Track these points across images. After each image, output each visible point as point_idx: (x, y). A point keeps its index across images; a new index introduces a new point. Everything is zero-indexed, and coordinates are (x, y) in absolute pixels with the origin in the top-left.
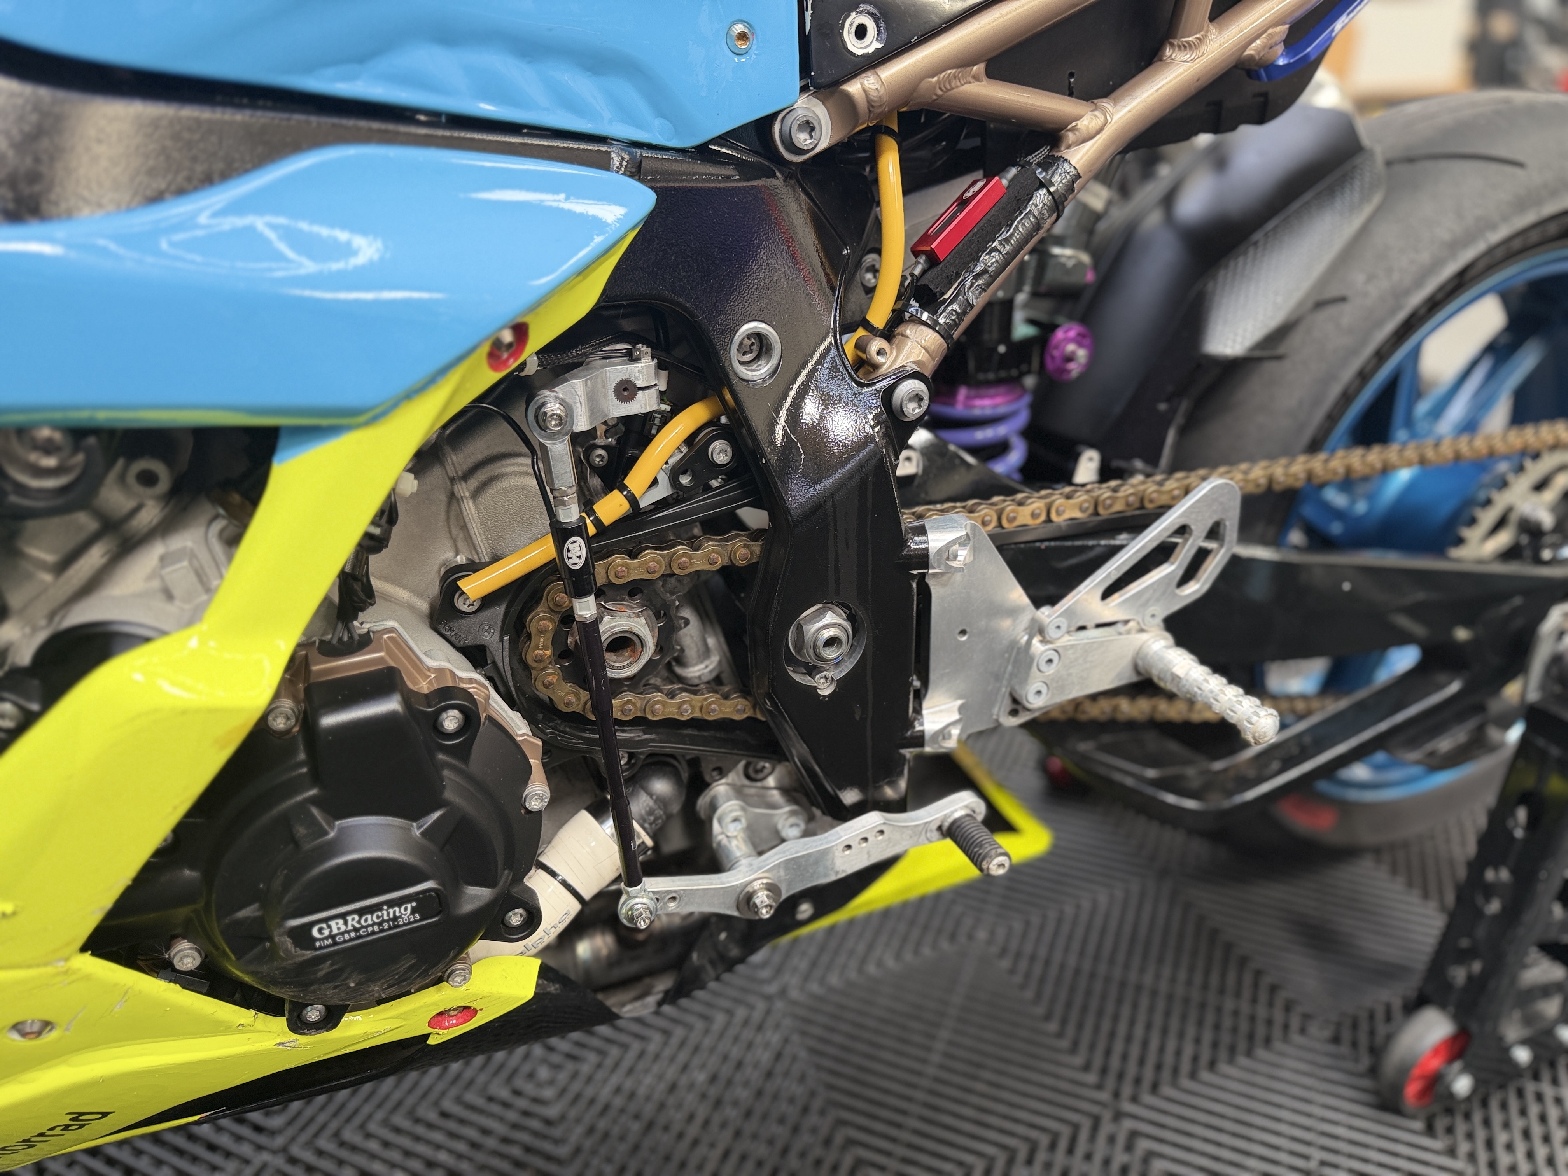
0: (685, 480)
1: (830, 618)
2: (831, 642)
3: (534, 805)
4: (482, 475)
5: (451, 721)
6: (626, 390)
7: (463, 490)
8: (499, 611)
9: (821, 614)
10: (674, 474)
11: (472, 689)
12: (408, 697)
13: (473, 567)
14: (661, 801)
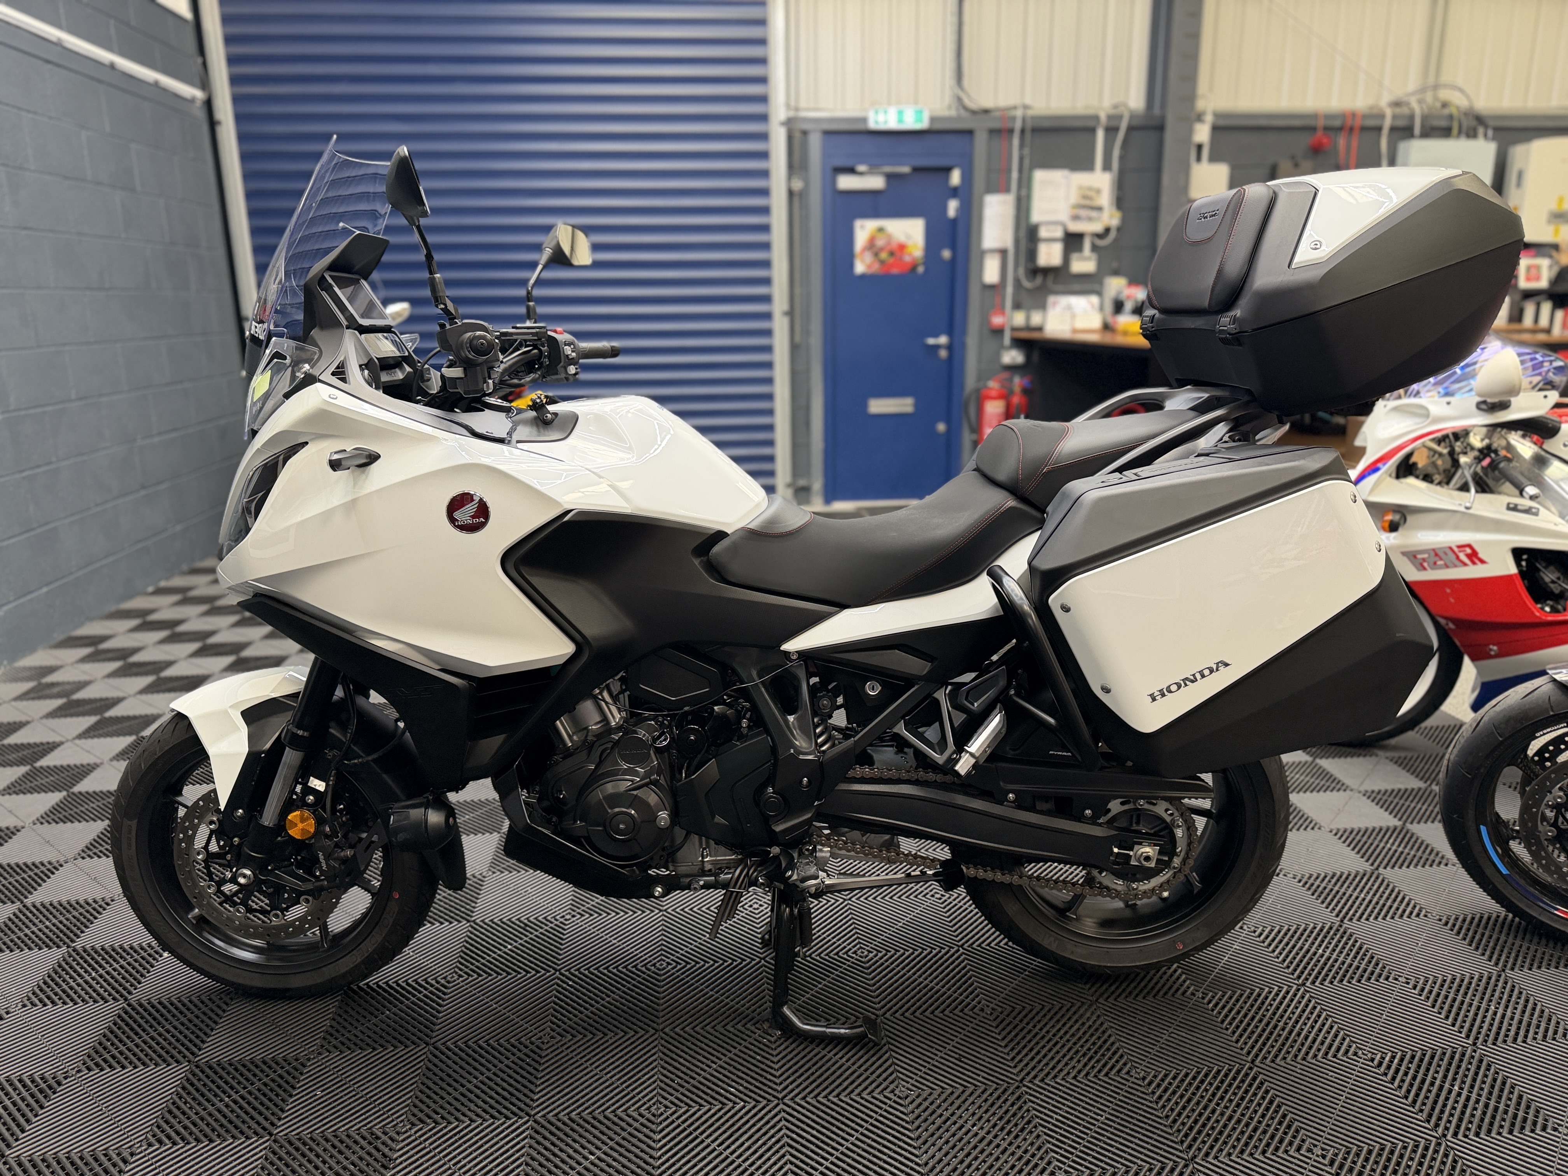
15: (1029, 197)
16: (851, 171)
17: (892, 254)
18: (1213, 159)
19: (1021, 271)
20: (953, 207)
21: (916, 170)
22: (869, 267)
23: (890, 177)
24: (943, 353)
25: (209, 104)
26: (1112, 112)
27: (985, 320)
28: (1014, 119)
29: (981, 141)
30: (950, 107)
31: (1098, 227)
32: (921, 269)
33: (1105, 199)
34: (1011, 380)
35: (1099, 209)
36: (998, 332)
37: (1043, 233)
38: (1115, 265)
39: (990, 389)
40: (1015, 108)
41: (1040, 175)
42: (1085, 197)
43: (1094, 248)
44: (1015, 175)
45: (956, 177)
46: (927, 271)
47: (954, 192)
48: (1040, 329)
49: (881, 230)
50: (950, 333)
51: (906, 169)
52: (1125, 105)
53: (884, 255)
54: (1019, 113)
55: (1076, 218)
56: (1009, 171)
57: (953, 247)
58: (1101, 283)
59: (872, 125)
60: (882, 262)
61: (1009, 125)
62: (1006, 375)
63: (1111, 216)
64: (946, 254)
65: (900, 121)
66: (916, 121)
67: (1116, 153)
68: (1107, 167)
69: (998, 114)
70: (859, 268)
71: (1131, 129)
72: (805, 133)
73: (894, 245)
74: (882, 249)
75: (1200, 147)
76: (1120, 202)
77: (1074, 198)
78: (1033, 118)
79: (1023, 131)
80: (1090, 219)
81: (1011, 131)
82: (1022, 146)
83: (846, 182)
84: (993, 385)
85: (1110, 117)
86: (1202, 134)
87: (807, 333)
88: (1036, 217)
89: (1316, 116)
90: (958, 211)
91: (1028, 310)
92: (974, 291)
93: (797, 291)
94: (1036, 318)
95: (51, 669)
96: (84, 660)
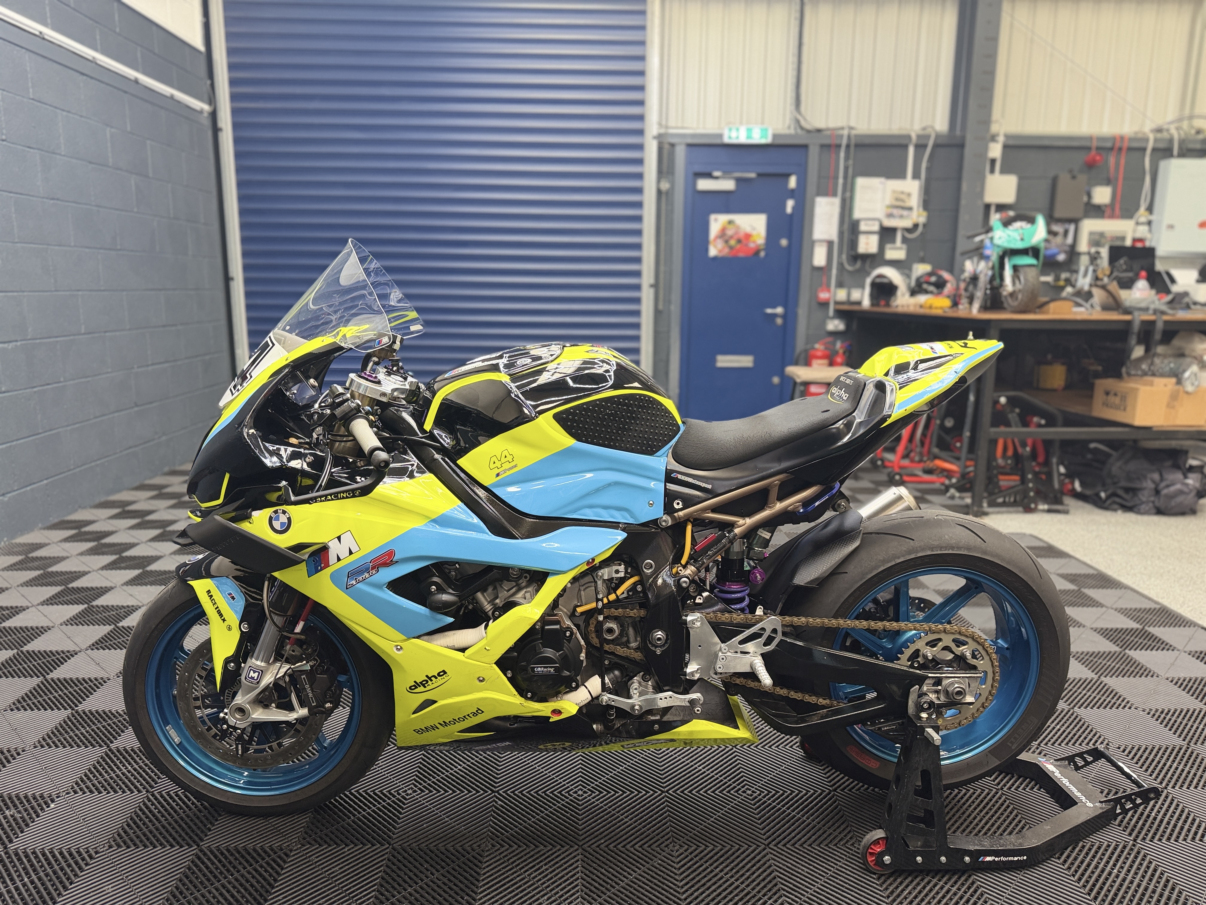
0: (631, 594)
1: (660, 633)
2: (659, 639)
3: (582, 658)
4: (586, 586)
5: (568, 634)
6: (617, 572)
7: (582, 588)
8: (584, 617)
9: (657, 632)
10: (628, 592)
11: (574, 629)
12: (561, 627)
13: (581, 606)
14: (615, 675)
15: (852, 198)
16: (708, 175)
17: (739, 241)
18: (1003, 171)
19: (844, 257)
20: (790, 204)
21: (759, 175)
22: (720, 251)
23: (739, 180)
24: (779, 321)
25: (214, 115)
26: (921, 133)
27: (814, 295)
28: (841, 136)
29: (814, 153)
30: (789, 128)
31: (908, 223)
32: (762, 254)
33: (914, 201)
34: (834, 344)
35: (910, 209)
36: (824, 305)
37: (863, 227)
38: (922, 254)
39: (817, 350)
40: (842, 128)
41: (861, 182)
42: (897, 199)
43: (905, 240)
44: (841, 181)
45: (793, 182)
46: (767, 255)
47: (792, 194)
48: (859, 303)
49: (730, 222)
50: (785, 307)
51: (753, 175)
52: (932, 127)
53: (733, 242)
54: (845, 132)
55: (890, 216)
56: (836, 178)
57: (790, 239)
58: (910, 269)
59: (726, 140)
60: (731, 248)
61: (837, 142)
62: (830, 339)
63: (919, 216)
64: (784, 242)
65: (749, 137)
66: (762, 137)
67: (924, 165)
68: (916, 176)
69: (829, 133)
70: (713, 252)
71: (936, 146)
72: (673, 145)
73: (741, 235)
74: (731, 237)
75: (993, 161)
76: (926, 204)
77: (889, 200)
78: (856, 136)
79: (848, 146)
80: (901, 217)
81: (839, 146)
82: (847, 158)
83: (703, 184)
84: (819, 346)
85: (919, 137)
86: (995, 151)
87: (668, 302)
88: (857, 214)
89: (1090, 138)
90: (794, 208)
91: (849, 288)
92: (805, 272)
93: (662, 268)
94: (856, 295)
95: (39, 546)
96: (67, 540)
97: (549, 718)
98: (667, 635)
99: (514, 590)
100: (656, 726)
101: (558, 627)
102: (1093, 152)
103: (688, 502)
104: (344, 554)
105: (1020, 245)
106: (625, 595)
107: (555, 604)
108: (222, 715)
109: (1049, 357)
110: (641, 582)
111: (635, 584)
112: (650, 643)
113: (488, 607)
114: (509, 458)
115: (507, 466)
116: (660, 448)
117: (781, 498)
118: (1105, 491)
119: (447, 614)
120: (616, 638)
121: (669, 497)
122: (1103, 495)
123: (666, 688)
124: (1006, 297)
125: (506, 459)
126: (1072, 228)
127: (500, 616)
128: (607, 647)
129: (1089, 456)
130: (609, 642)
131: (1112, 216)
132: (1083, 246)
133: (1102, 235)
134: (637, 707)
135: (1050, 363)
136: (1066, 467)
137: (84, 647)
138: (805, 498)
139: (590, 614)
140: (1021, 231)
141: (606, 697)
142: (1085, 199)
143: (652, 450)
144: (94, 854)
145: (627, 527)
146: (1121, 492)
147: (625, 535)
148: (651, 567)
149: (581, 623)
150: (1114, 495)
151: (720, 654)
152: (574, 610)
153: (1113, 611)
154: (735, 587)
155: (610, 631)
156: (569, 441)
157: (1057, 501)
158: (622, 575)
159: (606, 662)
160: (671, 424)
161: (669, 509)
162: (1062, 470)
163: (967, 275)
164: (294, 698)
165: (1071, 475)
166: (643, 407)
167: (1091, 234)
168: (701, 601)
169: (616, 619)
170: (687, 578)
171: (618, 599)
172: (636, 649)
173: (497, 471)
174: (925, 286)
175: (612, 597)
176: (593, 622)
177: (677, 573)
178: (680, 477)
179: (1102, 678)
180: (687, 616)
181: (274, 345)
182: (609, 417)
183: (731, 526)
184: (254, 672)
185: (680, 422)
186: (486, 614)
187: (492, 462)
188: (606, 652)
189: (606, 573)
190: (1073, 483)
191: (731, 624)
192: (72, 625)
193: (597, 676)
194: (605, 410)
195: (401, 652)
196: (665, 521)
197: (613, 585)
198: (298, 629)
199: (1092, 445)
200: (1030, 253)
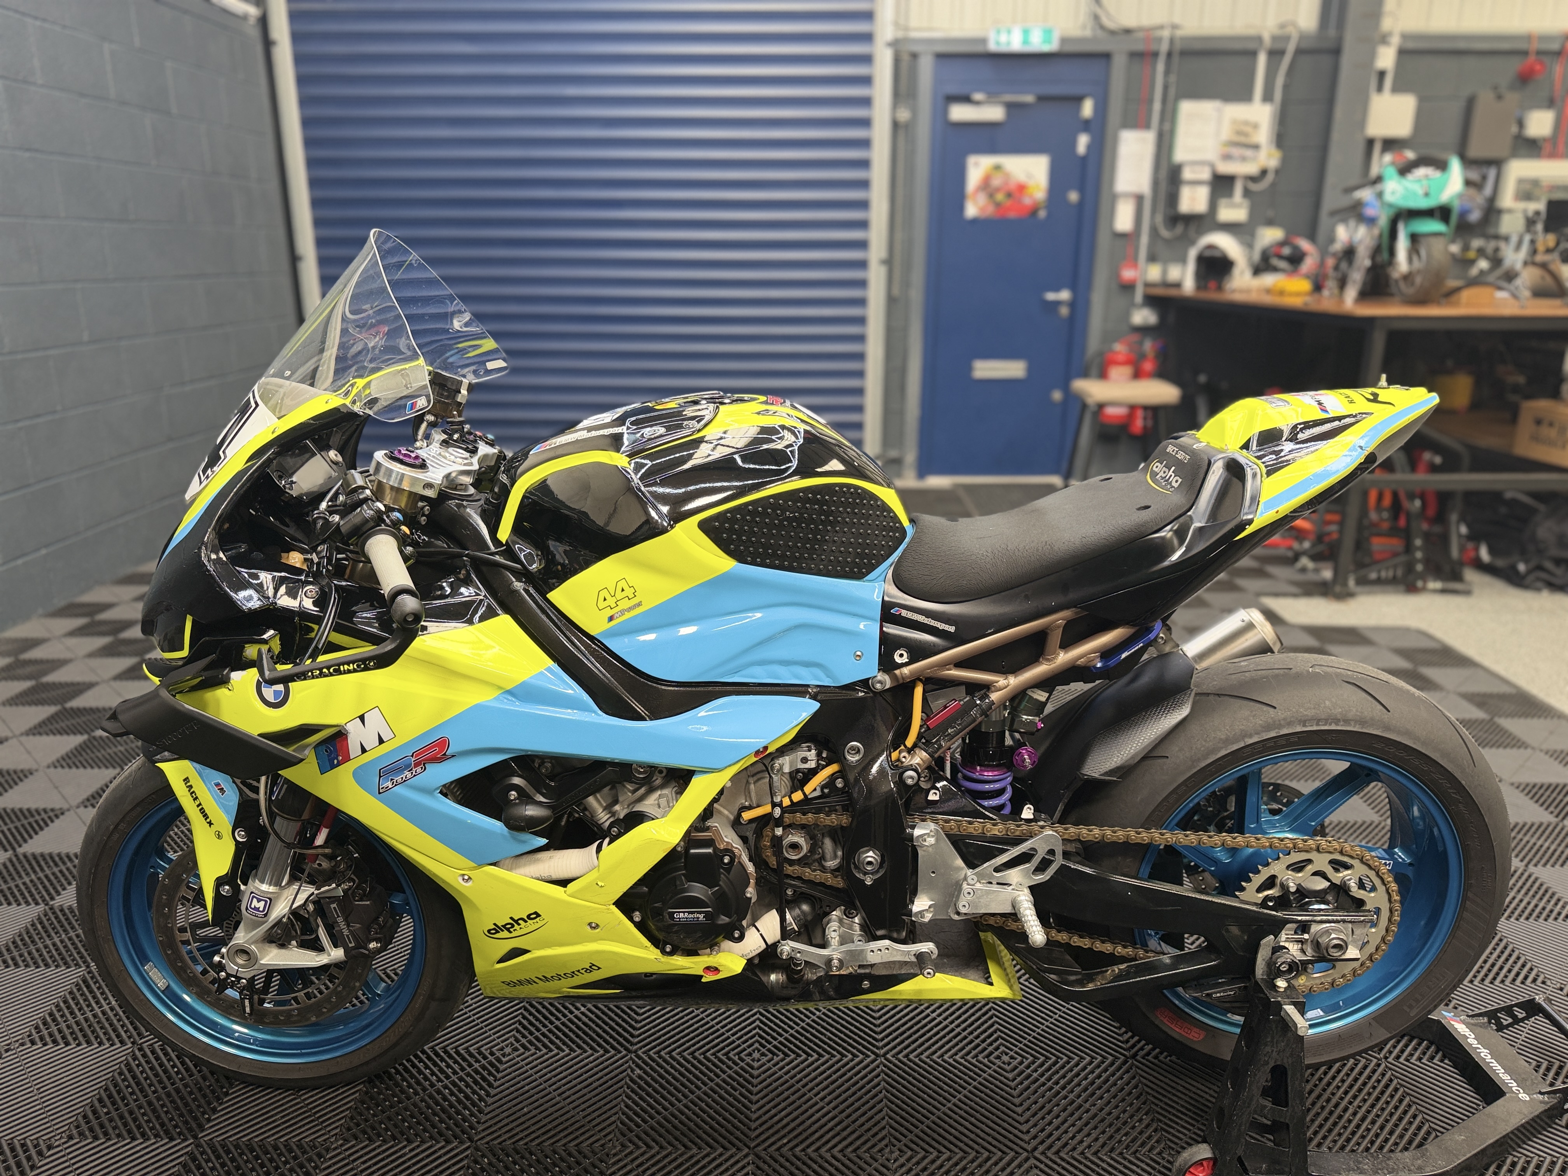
0: (826, 791)
1: (871, 853)
2: (870, 863)
3: (748, 895)
4: (759, 776)
5: (726, 860)
6: (805, 760)
7: (751, 780)
8: (754, 825)
9: (868, 851)
10: (823, 788)
11: (736, 851)
12: (716, 849)
13: (750, 808)
14: (803, 912)
15: (1172, 132)
16: (966, 99)
17: (1009, 195)
18: (1396, 89)
19: (1159, 219)
20: (1083, 142)
21: (1041, 99)
22: (982, 209)
23: (1010, 107)
24: (1064, 311)
25: (264, 22)
26: (1277, 32)
27: (1115, 274)
28: (1160, 40)
29: (1119, 63)
30: (1084, 27)
31: (1252, 169)
32: (1042, 214)
33: (1264, 135)
34: (1141, 343)
35: (1256, 147)
36: (1128, 287)
37: (1187, 174)
38: (1270, 213)
39: (1117, 353)
40: (1161, 27)
41: (1187, 108)
42: (1239, 133)
43: (1247, 193)
44: (1157, 106)
45: (1088, 109)
46: (1049, 215)
47: (1086, 126)
48: (1178, 285)
49: (998, 168)
50: (1073, 288)
51: (1029, 98)
52: (1294, 24)
53: (1000, 197)
54: (1166, 34)
55: (1227, 157)
56: (1151, 101)
57: (1082, 190)
58: (1252, 235)
59: (992, 47)
60: (998, 205)
61: (1153, 47)
62: (1135, 337)
63: (1269, 156)
64: (1073, 196)
65: (1025, 42)
66: (1044, 42)
67: (1280, 81)
68: (1267, 97)
69: (1141, 35)
70: (971, 210)
71: (1300, 52)
72: (914, 56)
73: (1012, 186)
74: (998, 190)
75: (1382, 74)
76: (1280, 140)
77: (1226, 133)
78: (1183, 39)
79: (1169, 55)
80: (1244, 159)
81: (1155, 55)
82: (1167, 72)
83: (959, 113)
84: (1119, 348)
85: (1275, 38)
86: (1386, 58)
87: (906, 284)
88: (1180, 155)
89: (1529, 38)
90: (1089, 147)
91: (1165, 262)
92: (1103, 241)
93: (899, 236)
94: (1174, 273)
95: (34, 643)
96: (73, 633)
97: (702, 977)
98: (882, 857)
99: (642, 791)
100: (866, 984)
101: (710, 850)
102: (1532, 58)
103: (918, 652)
104: (371, 742)
105: (1424, 204)
106: (818, 793)
107: (708, 813)
108: (217, 958)
109: (1450, 363)
110: (841, 773)
111: (833, 778)
112: (856, 867)
113: (604, 818)
114: (629, 592)
115: (625, 604)
116: (873, 568)
117: (1066, 645)
118: (1526, 562)
119: (537, 834)
120: (805, 856)
121: (888, 644)
122: (1522, 567)
123: (880, 933)
124: (1396, 281)
125: (624, 594)
126: (1492, 173)
127: (619, 835)
128: (789, 869)
129: (1503, 510)
130: (791, 863)
131: (1553, 155)
132: (1507, 199)
133: (1535, 183)
134: (835, 962)
135: (1450, 372)
136: (1469, 526)
137: (74, 803)
138: (1105, 645)
139: (765, 821)
140: (1425, 182)
141: (787, 947)
142: (1514, 129)
143: (860, 572)
144: (45, 1150)
145: (820, 693)
146: (1549, 565)
147: (815, 706)
148: (859, 751)
149: (750, 834)
150: (1540, 568)
151: (965, 886)
152: (739, 816)
153: (1542, 755)
154: (988, 775)
155: (795, 846)
156: (726, 564)
157: (1456, 576)
158: (812, 765)
159: (789, 892)
160: (892, 529)
161: (886, 664)
162: (1464, 530)
163: (1338, 246)
164: (322, 933)
165: (1475, 537)
166: (846, 505)
167: (1521, 181)
168: (937, 798)
169: (803, 827)
170: (916, 770)
171: (806, 800)
172: (835, 871)
173: (610, 613)
174: (1275, 262)
175: (798, 796)
176: (767, 832)
177: (898, 760)
178: (904, 613)
179: (1531, 868)
180: (913, 827)
181: (257, 405)
182: (790, 524)
183: (986, 688)
184: (259, 901)
185: (906, 523)
186: (599, 826)
187: (601, 599)
188: (788, 876)
189: (786, 763)
190: (1477, 549)
191: (982, 837)
192: (62, 767)
193: (774, 911)
194: (784, 512)
195: (470, 884)
196: (880, 682)
197: (800, 779)
198: (320, 840)
199: (1509, 495)
200: (1437, 214)
